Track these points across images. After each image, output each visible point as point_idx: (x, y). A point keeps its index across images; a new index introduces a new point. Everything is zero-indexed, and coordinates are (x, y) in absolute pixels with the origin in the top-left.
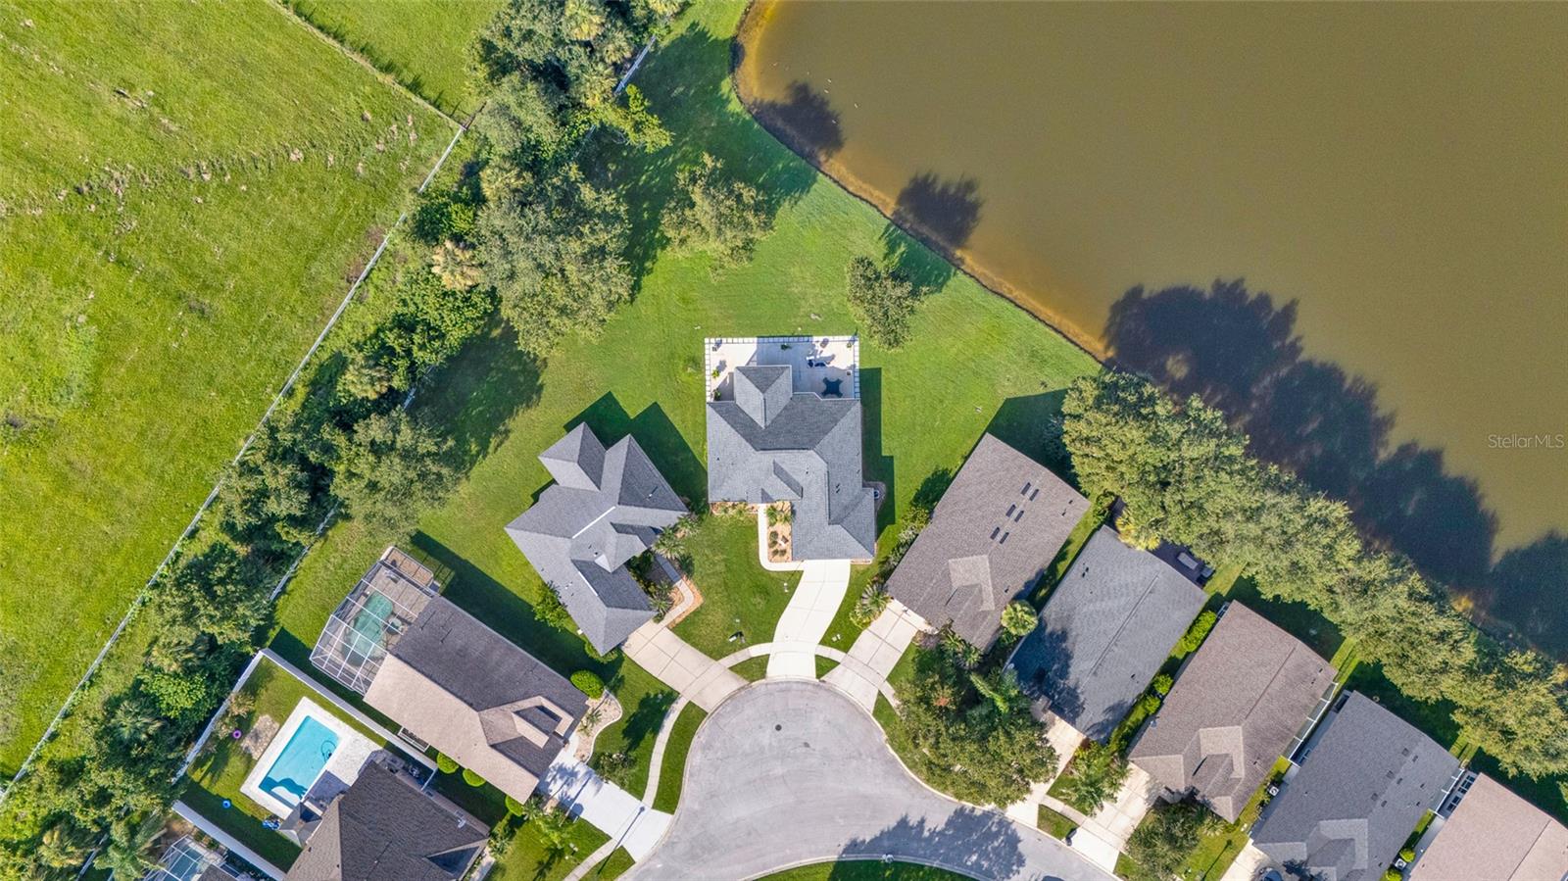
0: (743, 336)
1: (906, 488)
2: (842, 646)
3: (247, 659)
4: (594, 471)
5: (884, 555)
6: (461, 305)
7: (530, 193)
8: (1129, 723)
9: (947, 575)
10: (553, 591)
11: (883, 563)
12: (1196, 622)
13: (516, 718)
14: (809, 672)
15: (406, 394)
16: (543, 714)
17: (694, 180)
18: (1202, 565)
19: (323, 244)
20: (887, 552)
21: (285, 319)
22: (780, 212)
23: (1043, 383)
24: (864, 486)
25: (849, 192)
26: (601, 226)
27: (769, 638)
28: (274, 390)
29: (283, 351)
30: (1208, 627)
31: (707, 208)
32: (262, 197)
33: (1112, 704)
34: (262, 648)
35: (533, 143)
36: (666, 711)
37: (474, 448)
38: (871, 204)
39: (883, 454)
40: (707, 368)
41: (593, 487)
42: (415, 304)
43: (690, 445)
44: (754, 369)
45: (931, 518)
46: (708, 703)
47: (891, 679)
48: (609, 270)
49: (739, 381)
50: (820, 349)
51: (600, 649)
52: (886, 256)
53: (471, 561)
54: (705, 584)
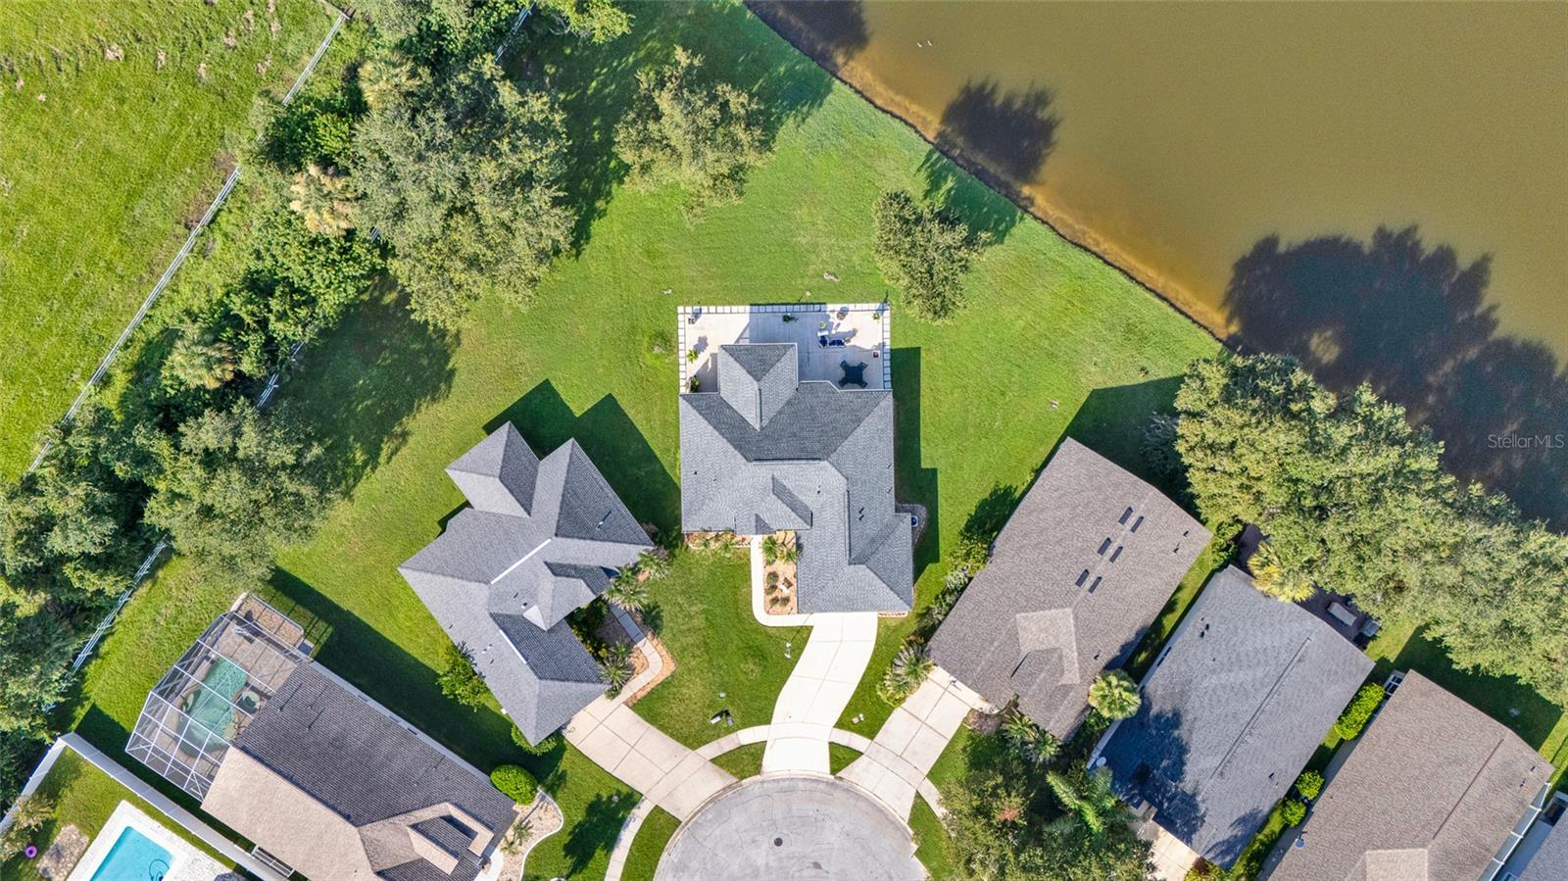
0: (730, 304)
1: (954, 511)
2: (866, 730)
3: (41, 749)
4: (522, 490)
5: (924, 605)
6: (337, 258)
7: (428, 97)
8: (1261, 837)
9: (1013, 636)
10: (465, 656)
11: (922, 616)
12: (1357, 697)
13: (414, 836)
14: (822, 766)
15: (262, 384)
16: (450, 827)
17: (661, 84)
18: (1364, 619)
19: (151, 176)
20: (927, 600)
21: (99, 279)
22: (781, 133)
23: (1143, 369)
24: (897, 510)
25: (876, 107)
26: (526, 141)
27: (766, 719)
28: (83, 377)
29: (96, 322)
30: (1373, 705)
31: (678, 118)
32: (66, 110)
33: (1242, 814)
34: (64, 732)
35: (435, 28)
36: (624, 819)
37: (359, 457)
38: (906, 123)
39: (924, 466)
40: (681, 346)
41: (521, 512)
42: (273, 256)
43: (658, 453)
44: (746, 349)
45: (990, 555)
46: (682, 807)
47: (934, 775)
48: (537, 204)
49: (726, 364)
50: (836, 321)
51: (531, 735)
52: (927, 193)
53: (356, 613)
54: (677, 645)
